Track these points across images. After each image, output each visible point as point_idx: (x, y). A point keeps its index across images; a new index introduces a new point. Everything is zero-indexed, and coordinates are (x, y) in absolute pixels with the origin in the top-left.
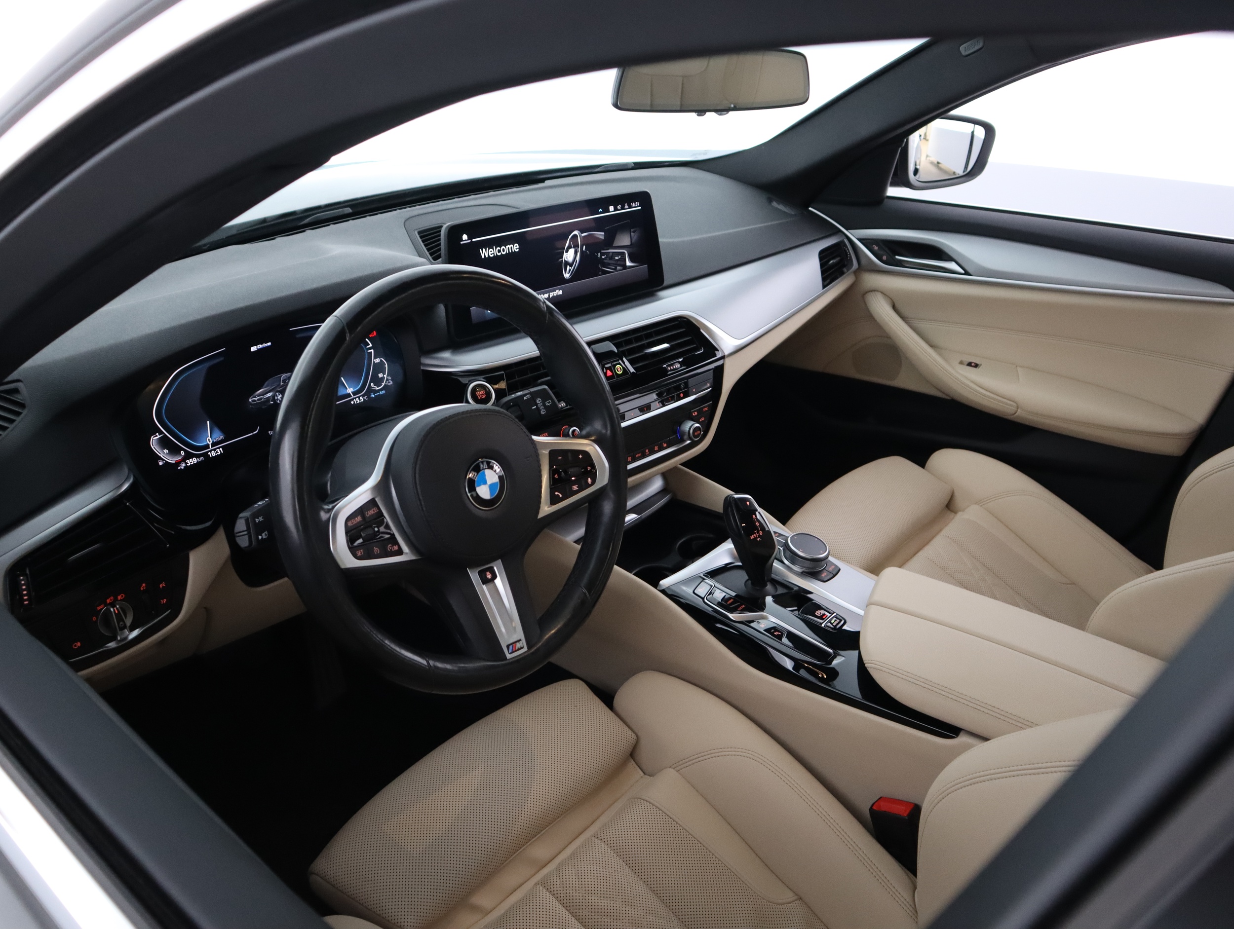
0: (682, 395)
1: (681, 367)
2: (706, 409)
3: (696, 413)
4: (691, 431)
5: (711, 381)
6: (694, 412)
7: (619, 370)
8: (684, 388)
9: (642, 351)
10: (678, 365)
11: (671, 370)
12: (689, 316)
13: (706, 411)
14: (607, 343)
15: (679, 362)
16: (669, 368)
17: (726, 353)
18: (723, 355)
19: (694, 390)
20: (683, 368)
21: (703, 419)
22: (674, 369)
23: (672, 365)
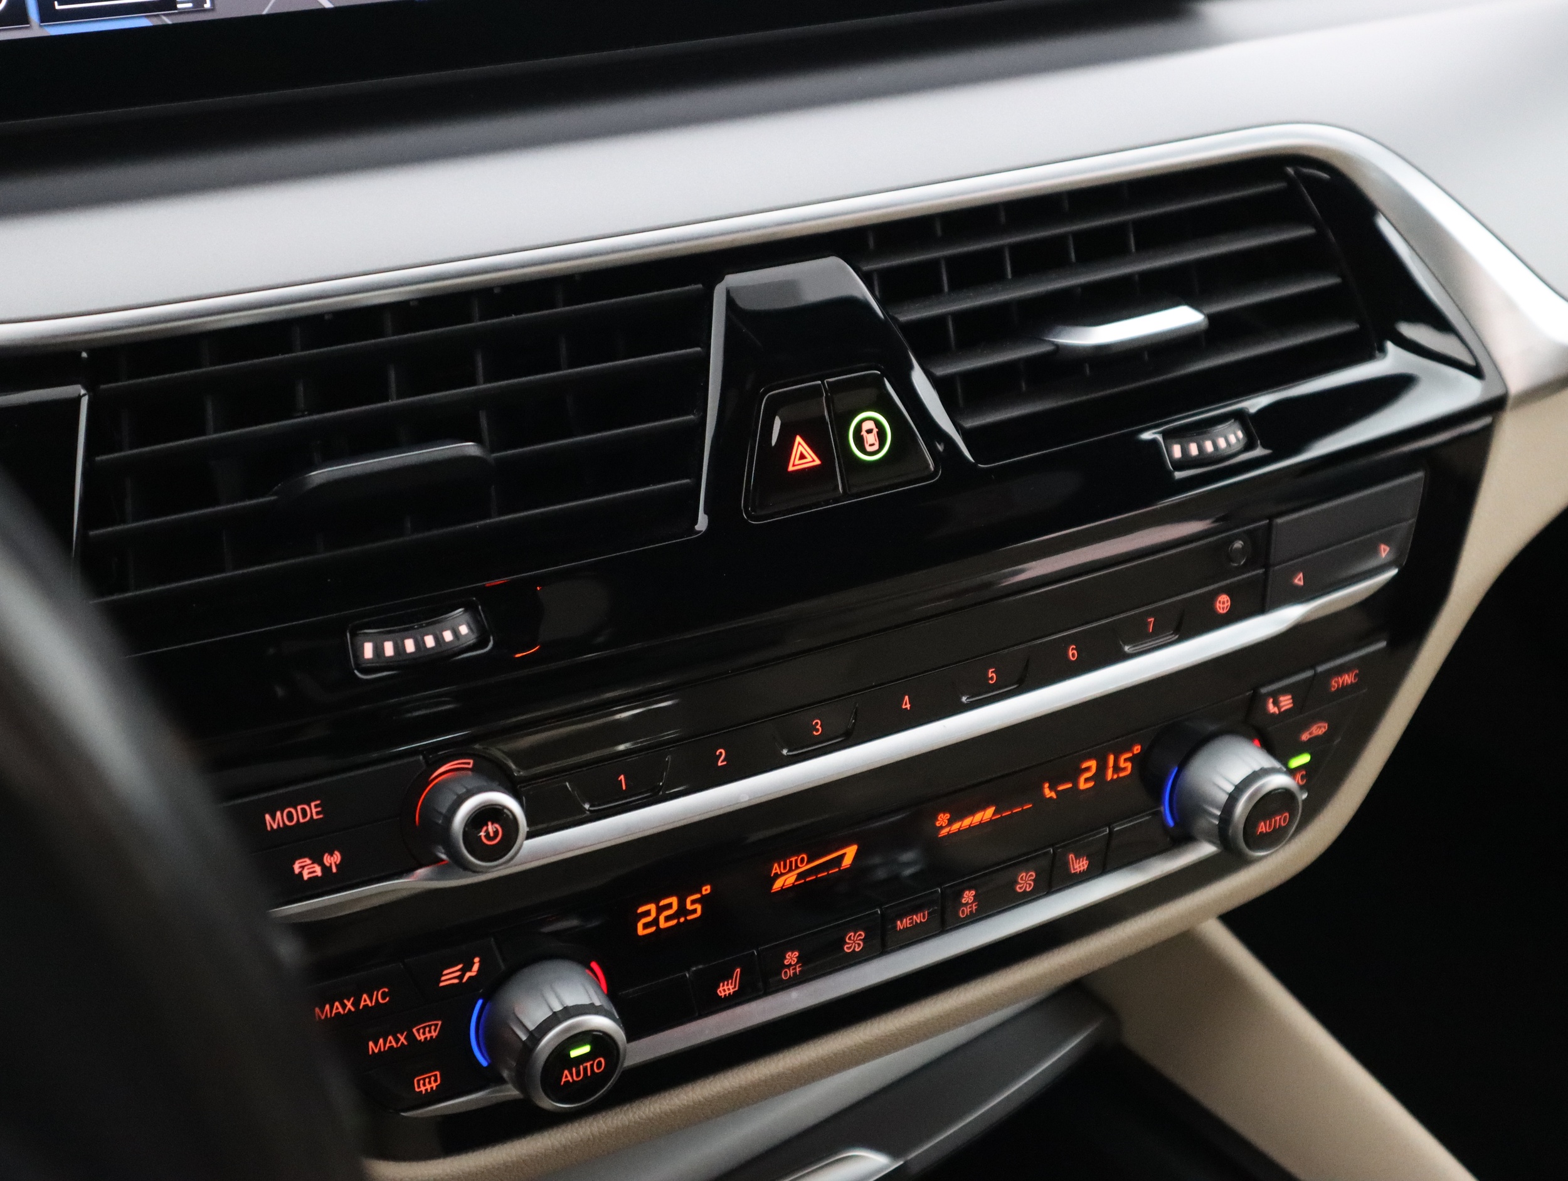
0: (1223, 603)
1: (1249, 446)
2: (1348, 679)
3: (1286, 702)
4: (1241, 809)
5: (1406, 526)
6: (1275, 695)
7: (871, 439)
8: (1250, 565)
9: (1036, 336)
10: (1230, 438)
11: (1186, 462)
12: (1346, 158)
13: (1344, 690)
14: (833, 263)
15: (1240, 417)
16: (1177, 451)
17: (1517, 381)
18: (1495, 392)
19: (1299, 580)
20: (1259, 452)
21: (1319, 729)
22: (1203, 460)
23: (1201, 429)
